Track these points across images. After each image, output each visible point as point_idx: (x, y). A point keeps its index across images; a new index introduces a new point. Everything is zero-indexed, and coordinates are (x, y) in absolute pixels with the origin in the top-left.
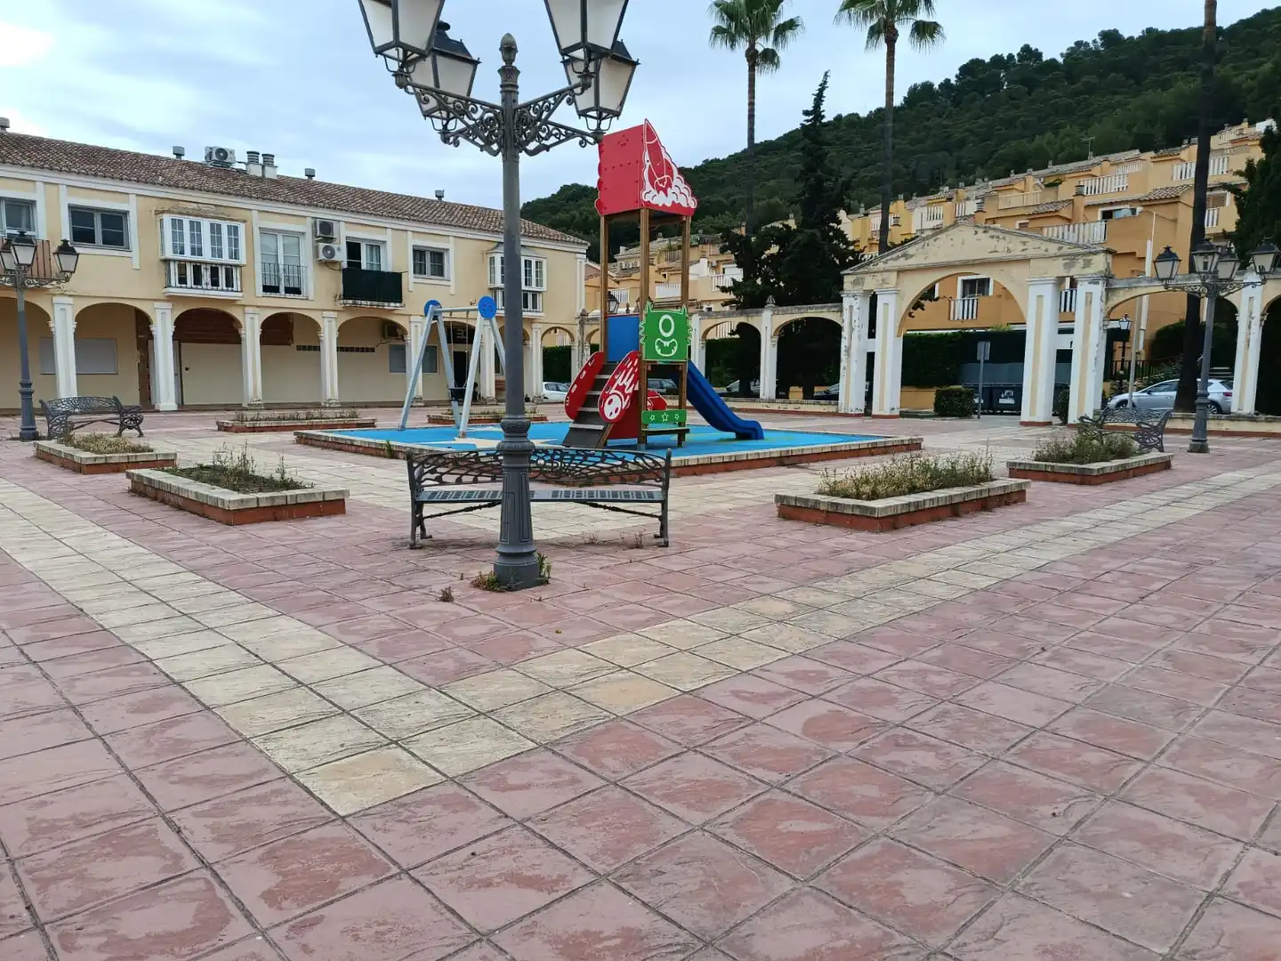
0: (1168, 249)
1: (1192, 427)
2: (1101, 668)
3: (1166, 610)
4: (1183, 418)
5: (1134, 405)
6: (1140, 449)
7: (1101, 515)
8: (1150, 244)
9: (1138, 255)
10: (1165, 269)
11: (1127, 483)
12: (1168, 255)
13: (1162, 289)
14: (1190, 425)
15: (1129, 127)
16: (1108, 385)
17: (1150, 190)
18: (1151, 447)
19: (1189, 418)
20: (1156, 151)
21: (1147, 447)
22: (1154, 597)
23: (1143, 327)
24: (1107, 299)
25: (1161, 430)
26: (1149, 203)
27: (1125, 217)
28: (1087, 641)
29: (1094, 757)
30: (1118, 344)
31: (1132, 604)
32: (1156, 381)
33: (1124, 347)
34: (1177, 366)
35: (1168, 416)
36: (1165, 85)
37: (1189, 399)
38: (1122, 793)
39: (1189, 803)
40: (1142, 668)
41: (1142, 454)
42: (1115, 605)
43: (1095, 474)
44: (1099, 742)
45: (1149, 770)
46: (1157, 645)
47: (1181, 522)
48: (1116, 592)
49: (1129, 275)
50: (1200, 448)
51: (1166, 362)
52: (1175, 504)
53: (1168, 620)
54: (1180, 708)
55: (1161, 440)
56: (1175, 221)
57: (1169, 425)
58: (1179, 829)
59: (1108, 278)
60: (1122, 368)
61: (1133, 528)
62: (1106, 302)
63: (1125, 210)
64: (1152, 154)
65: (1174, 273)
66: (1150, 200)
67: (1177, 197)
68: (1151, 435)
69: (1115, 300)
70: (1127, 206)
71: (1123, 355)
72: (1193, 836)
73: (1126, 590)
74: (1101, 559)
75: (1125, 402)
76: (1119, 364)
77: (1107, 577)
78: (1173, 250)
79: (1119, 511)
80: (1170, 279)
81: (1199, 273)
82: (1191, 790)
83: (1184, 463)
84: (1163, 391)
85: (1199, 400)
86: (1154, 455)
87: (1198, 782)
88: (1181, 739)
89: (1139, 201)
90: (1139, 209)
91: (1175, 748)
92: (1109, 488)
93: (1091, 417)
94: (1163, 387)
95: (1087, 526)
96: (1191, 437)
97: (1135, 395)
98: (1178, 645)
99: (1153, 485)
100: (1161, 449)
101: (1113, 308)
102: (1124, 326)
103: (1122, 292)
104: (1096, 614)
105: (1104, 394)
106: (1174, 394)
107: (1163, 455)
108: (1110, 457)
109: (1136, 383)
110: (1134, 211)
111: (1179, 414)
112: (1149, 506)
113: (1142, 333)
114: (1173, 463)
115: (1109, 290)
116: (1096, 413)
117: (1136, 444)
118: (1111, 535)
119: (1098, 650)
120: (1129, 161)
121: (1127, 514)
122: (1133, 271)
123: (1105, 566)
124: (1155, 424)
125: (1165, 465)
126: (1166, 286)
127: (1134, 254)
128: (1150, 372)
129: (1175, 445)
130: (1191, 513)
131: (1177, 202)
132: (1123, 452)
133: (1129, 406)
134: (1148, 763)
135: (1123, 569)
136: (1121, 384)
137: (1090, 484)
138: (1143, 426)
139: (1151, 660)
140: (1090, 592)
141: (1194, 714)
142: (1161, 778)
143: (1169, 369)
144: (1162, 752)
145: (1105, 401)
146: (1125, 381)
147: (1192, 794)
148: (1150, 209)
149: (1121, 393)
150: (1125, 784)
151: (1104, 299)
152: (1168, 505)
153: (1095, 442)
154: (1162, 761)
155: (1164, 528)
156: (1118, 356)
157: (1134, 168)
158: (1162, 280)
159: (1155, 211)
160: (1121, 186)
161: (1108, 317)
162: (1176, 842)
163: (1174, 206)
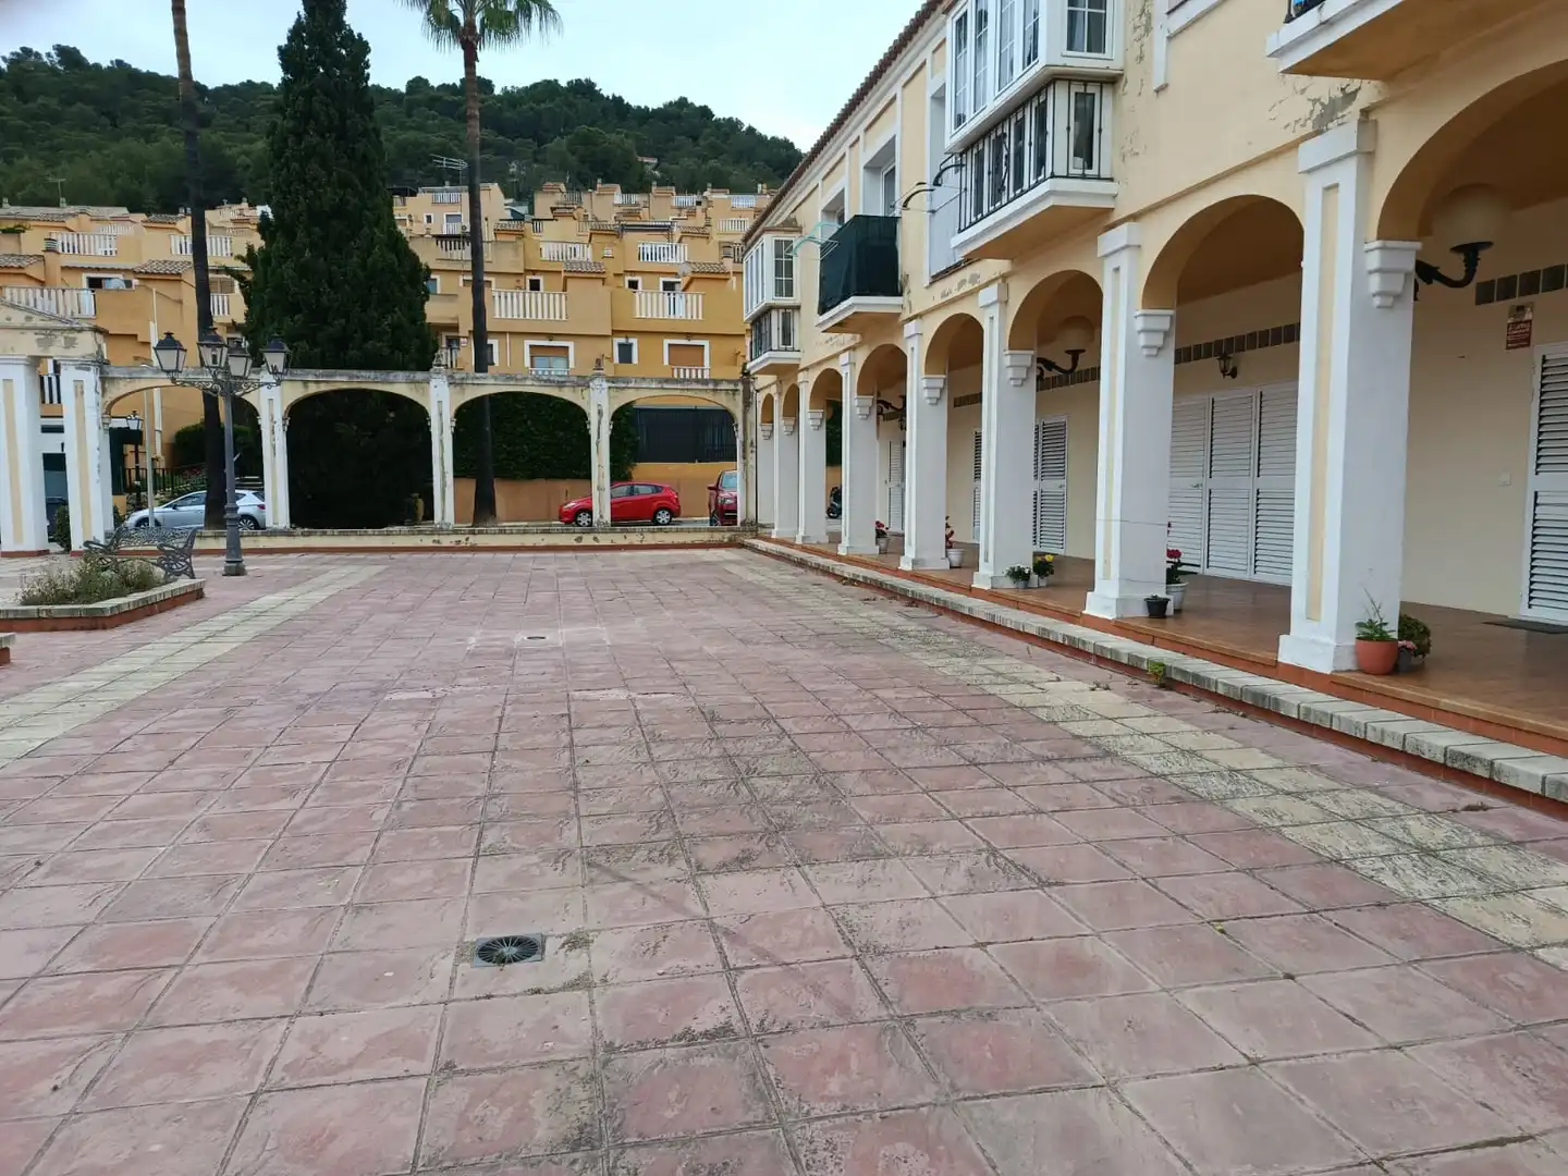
0: (169, 335)
1: (224, 546)
2: (121, 865)
3: (198, 771)
4: (215, 537)
5: (157, 523)
6: (166, 576)
7: (120, 666)
8: (153, 326)
9: (140, 339)
10: (169, 359)
11: (149, 621)
12: (169, 343)
13: (169, 383)
14: (222, 544)
15: (111, 178)
16: (122, 499)
17: (145, 261)
18: (179, 574)
19: (221, 535)
20: (148, 214)
21: (172, 574)
22: (186, 757)
23: (158, 426)
24: (104, 390)
25: (188, 551)
26: (148, 276)
27: (118, 290)
28: (104, 835)
29: (109, 987)
30: (129, 448)
31: (160, 771)
32: (181, 494)
33: (136, 452)
34: (203, 475)
35: (193, 536)
36: (148, 136)
37: (219, 513)
38: (149, 1020)
39: (227, 996)
40: (175, 848)
41: (166, 583)
42: (138, 779)
43: (109, 614)
44: (121, 963)
45: (185, 974)
46: (190, 817)
47: (218, 660)
48: (137, 762)
49: (131, 362)
50: (236, 570)
51: (191, 469)
52: (209, 640)
53: (200, 782)
54: (218, 885)
55: (189, 565)
56: (180, 302)
57: (198, 544)
58: (219, 1033)
59: (101, 364)
60: (138, 478)
61: (161, 677)
62: (103, 396)
63: (117, 281)
64: (143, 216)
65: (181, 365)
66: (147, 273)
67: (179, 274)
68: (177, 559)
69: (114, 392)
70: (120, 276)
71: (137, 461)
72: (232, 1034)
73: (150, 757)
74: (117, 724)
75: (144, 520)
76: (133, 473)
77: (127, 746)
78: (176, 337)
79: (141, 658)
80: (177, 371)
81: (208, 367)
82: (231, 980)
83: (219, 588)
84: (191, 505)
85: (228, 515)
86: (183, 582)
87: (237, 967)
88: (221, 922)
89: (133, 272)
90: (135, 282)
91: (214, 934)
92: (129, 630)
93: (102, 543)
94: (190, 501)
95: (101, 683)
96: (224, 558)
97: (157, 511)
98: (214, 810)
99: (183, 620)
100: (192, 576)
101: (113, 403)
102: (133, 426)
103: (122, 383)
104: (113, 796)
105: (116, 511)
106: (203, 507)
107: (193, 581)
108: (128, 590)
109: (158, 496)
110: (128, 284)
111: (209, 532)
112: (179, 646)
113: (158, 435)
114: (205, 591)
115: (105, 379)
116: (107, 535)
117: (159, 572)
118: (131, 691)
119: (117, 843)
120: (114, 219)
121: (152, 660)
122: (136, 358)
123: (123, 732)
124: (181, 546)
125: (197, 594)
126: (173, 380)
127: (135, 336)
128: (171, 482)
129: (208, 569)
130: (226, 648)
131: (180, 281)
132: (144, 583)
133: (151, 524)
134: (181, 967)
135: (147, 730)
136: (138, 496)
137: (104, 628)
138: (166, 548)
139: (184, 836)
140: (106, 769)
141: (234, 888)
142: (197, 979)
143: (195, 479)
144: (198, 947)
145: (119, 520)
146: (143, 493)
147: (233, 984)
148: (150, 285)
149: (141, 509)
150: (153, 1005)
151: (100, 390)
152: (202, 642)
153: (107, 574)
154: (199, 957)
155: (198, 671)
156: (130, 462)
157: (120, 230)
158: (168, 372)
159: (155, 287)
160: (108, 250)
161: (109, 411)
162: (213, 1052)
163: (175, 285)
